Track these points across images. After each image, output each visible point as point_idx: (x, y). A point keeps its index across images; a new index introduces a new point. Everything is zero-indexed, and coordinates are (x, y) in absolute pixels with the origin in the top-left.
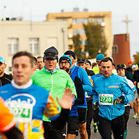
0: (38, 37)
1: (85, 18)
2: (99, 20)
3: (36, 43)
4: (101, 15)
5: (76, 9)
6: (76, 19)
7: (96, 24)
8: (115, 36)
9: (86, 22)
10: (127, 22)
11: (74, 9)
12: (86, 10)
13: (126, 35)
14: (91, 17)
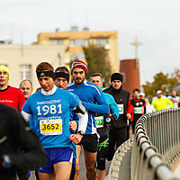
0: (29, 63)
1: (85, 40)
2: (103, 42)
3: (27, 70)
4: (105, 35)
5: (74, 28)
6: (74, 40)
7: (99, 47)
8: (122, 62)
9: (86, 44)
10: (136, 44)
11: (72, 28)
12: (86, 29)
13: (135, 60)
14: (92, 38)
